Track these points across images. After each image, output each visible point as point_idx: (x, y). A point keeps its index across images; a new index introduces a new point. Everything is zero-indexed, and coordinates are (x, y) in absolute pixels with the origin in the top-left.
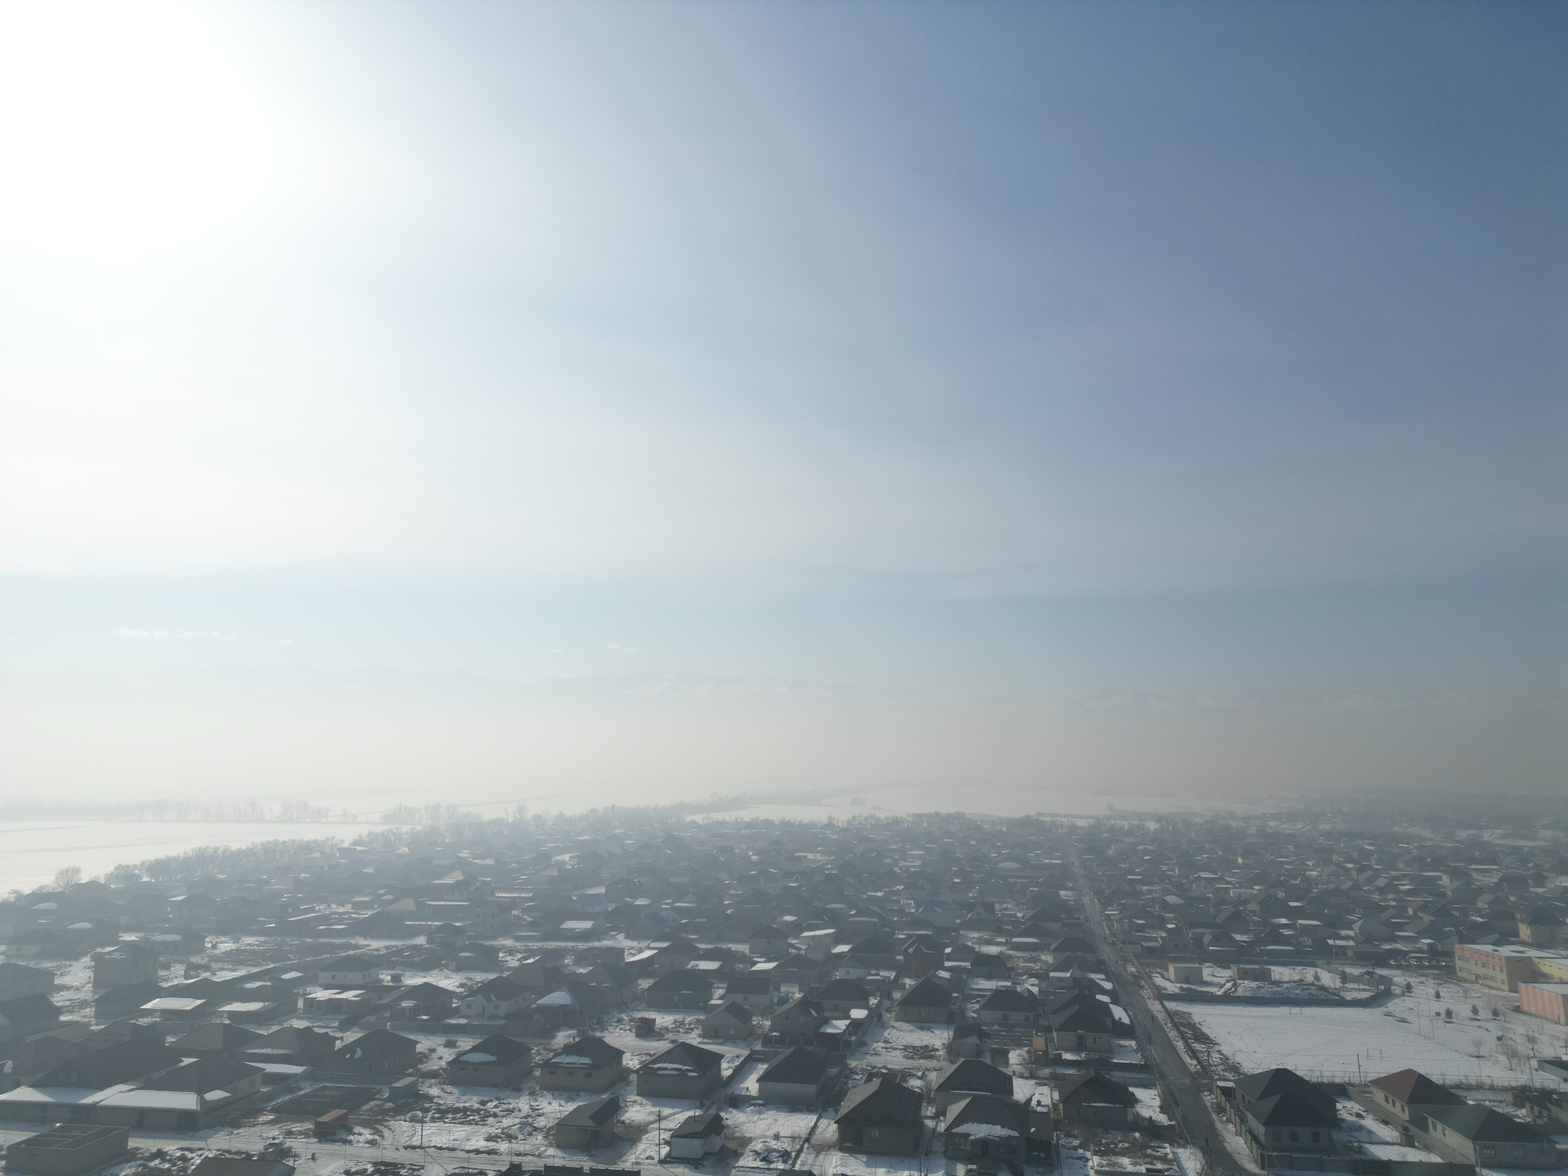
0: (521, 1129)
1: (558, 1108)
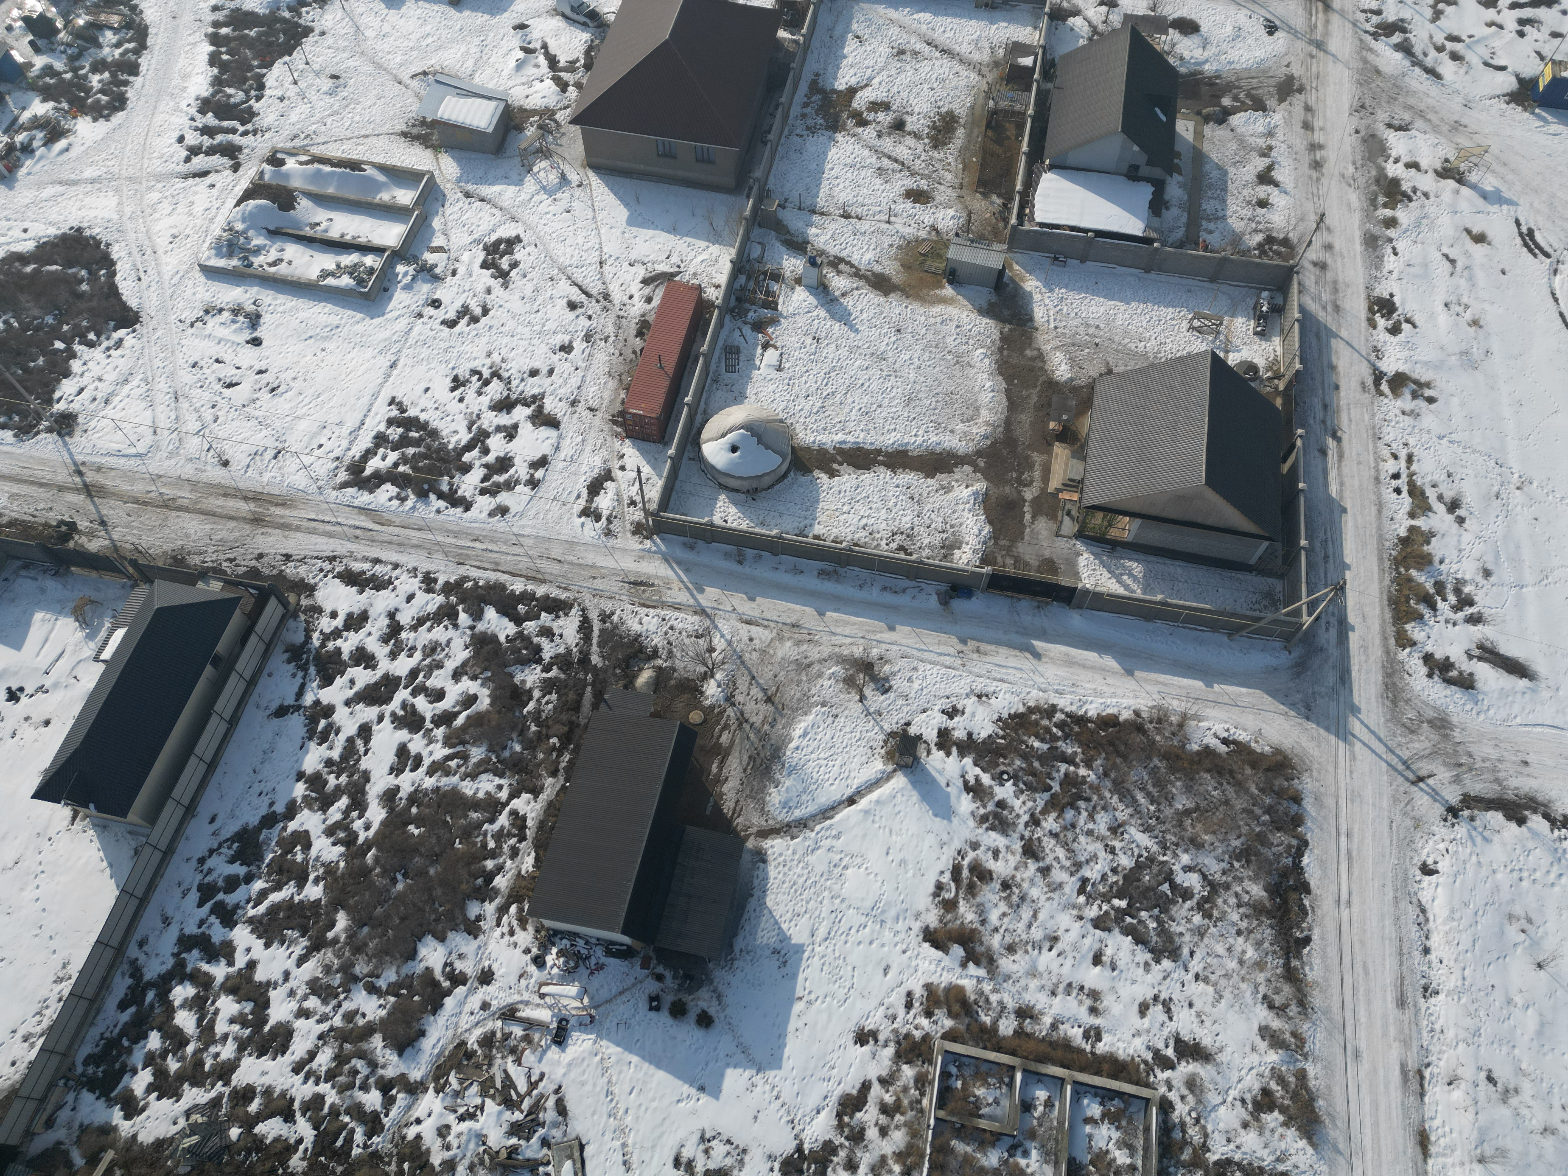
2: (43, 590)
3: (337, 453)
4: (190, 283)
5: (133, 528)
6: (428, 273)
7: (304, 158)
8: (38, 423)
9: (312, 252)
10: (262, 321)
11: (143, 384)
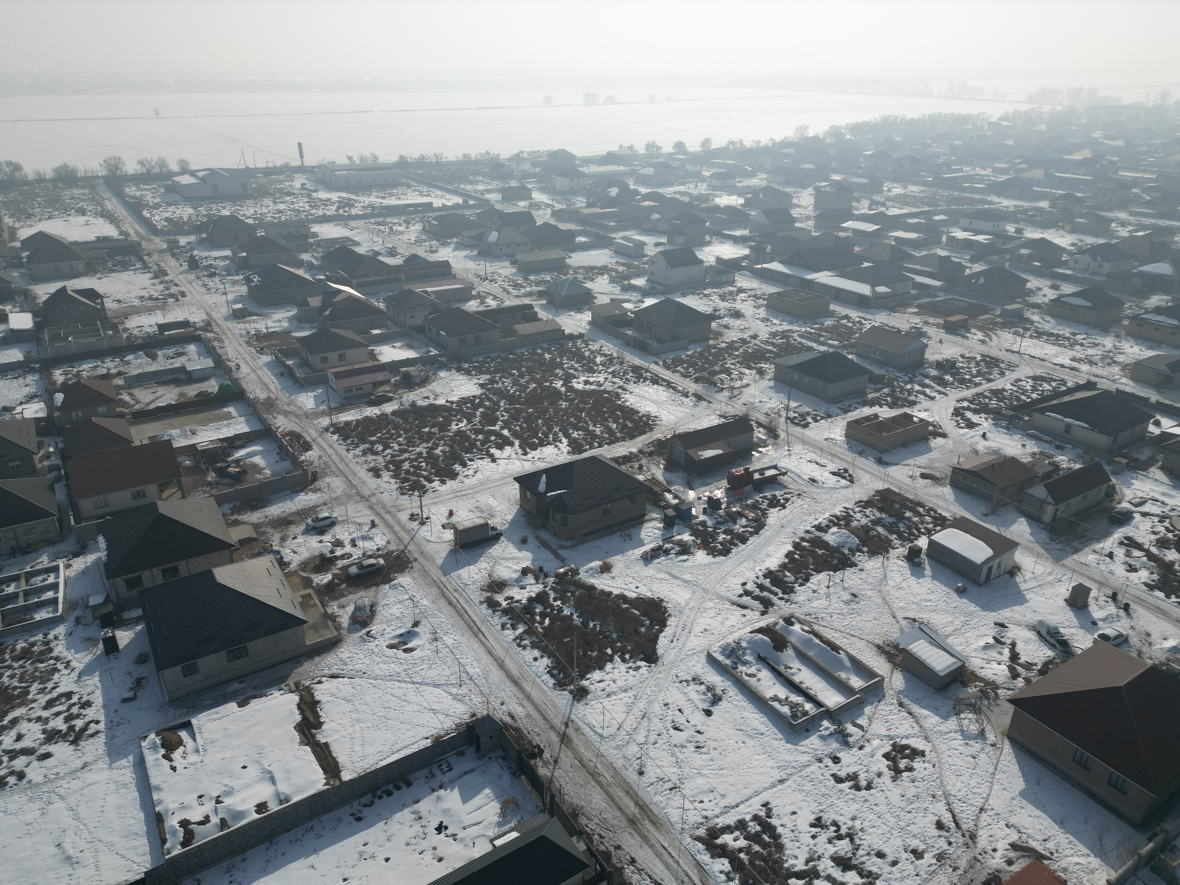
0: (1102, 359)
1: (1138, 352)
2: (500, 778)
3: (709, 814)
4: (696, 659)
5: (567, 775)
6: (843, 738)
7: (807, 628)
8: (569, 685)
9: (775, 681)
10: (720, 703)
11: (633, 698)
